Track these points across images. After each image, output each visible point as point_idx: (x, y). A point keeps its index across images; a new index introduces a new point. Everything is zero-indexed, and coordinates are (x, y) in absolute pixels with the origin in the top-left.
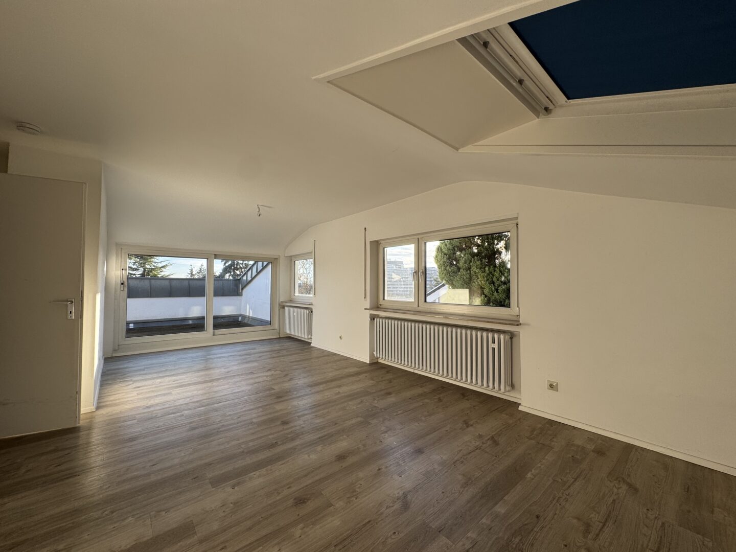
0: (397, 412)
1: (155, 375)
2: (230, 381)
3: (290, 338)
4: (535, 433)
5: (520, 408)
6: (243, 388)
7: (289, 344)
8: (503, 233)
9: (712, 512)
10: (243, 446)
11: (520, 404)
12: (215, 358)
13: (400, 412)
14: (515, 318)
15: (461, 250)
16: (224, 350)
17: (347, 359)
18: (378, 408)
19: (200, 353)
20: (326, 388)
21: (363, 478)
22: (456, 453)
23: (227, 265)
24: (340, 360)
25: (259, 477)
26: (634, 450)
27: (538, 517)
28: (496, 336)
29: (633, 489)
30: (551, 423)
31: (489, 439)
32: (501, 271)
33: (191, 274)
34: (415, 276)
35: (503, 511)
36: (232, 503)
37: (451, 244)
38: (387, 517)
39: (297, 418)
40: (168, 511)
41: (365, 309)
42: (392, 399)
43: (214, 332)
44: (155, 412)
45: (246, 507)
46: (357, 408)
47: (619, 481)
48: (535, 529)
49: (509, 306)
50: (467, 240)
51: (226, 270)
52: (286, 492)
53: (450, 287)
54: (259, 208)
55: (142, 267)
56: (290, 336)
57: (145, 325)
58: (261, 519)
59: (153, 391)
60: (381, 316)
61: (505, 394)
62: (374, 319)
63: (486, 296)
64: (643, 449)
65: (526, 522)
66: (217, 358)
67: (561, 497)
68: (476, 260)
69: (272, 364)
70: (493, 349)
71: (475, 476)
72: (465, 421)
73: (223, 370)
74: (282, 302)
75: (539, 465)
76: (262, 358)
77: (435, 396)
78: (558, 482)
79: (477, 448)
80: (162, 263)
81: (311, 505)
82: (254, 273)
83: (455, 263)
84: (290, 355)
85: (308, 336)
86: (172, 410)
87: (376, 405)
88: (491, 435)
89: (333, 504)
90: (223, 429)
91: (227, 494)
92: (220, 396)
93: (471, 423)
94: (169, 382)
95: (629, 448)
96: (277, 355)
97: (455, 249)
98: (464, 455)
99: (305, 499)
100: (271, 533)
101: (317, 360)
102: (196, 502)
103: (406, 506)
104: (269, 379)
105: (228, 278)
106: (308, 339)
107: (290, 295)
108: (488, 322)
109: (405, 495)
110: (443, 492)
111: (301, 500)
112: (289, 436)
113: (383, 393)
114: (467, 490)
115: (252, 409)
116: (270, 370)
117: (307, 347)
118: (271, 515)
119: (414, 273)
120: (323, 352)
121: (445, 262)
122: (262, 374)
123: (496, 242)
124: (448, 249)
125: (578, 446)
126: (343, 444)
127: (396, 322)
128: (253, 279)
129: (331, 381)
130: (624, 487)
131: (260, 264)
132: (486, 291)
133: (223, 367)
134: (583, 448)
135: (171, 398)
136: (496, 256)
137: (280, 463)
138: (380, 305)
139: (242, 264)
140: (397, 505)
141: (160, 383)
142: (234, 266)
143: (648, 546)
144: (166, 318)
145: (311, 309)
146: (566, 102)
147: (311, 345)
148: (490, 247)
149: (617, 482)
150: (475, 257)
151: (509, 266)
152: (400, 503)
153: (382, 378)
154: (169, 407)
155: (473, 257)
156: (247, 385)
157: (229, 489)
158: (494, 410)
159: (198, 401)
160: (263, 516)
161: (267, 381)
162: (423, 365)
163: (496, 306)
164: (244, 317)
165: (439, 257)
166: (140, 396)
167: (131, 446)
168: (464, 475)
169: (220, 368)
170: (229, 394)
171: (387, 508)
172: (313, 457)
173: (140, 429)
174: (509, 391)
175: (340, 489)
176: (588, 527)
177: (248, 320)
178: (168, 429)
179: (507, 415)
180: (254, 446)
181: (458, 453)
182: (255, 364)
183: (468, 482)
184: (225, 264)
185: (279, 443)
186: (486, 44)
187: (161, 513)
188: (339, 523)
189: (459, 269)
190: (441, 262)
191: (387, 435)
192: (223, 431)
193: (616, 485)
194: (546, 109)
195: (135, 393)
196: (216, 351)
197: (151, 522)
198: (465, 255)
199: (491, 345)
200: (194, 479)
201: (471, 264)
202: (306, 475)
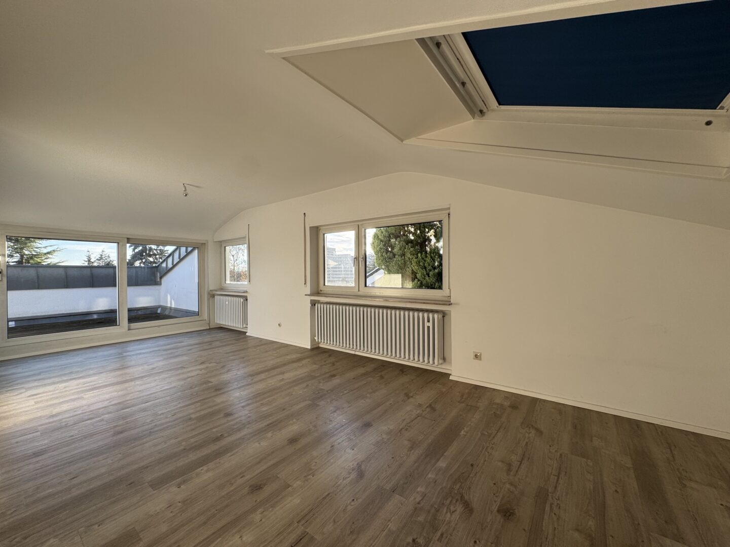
0: (343, 392)
1: (56, 380)
2: (157, 378)
3: (222, 329)
4: (464, 397)
5: (451, 378)
6: (174, 385)
7: (221, 335)
8: (433, 222)
9: (592, 441)
10: (184, 443)
11: (450, 374)
12: (133, 355)
13: (345, 392)
14: (446, 299)
15: (396, 237)
16: (145, 346)
17: (287, 346)
18: (324, 390)
19: (113, 351)
20: (268, 376)
21: (317, 456)
22: (401, 423)
23: (137, 250)
24: (280, 348)
25: (208, 471)
26: (538, 402)
27: (472, 465)
28: (431, 315)
29: (539, 432)
30: (476, 387)
31: (427, 407)
32: (431, 257)
33: (89, 261)
34: (356, 262)
35: (444, 466)
36: (179, 502)
37: (386, 231)
38: (345, 487)
39: (241, 408)
40: (101, 524)
41: (306, 295)
42: (336, 381)
43: (129, 327)
44: (64, 420)
45: (197, 503)
46: (303, 392)
47: (530, 428)
48: (471, 475)
49: (440, 288)
50: (402, 228)
51: (135, 257)
52: (240, 481)
53: (386, 273)
54: (185, 187)
55: (18, 253)
56: (222, 326)
57: (32, 323)
58: (216, 512)
59: (57, 398)
60: (321, 302)
61: (439, 366)
62: (315, 305)
63: (419, 280)
64: (544, 401)
65: (463, 471)
66: (137, 354)
67: (488, 447)
68: (410, 247)
69: (204, 356)
70: (429, 327)
71: (419, 440)
72: (405, 394)
73: (146, 367)
74: (211, 290)
75: (469, 423)
76: (193, 351)
77: (376, 374)
78: (484, 434)
79: (418, 416)
80: (47, 248)
81: (268, 490)
82: (176, 259)
83: (390, 249)
84: (225, 345)
85: (243, 325)
86: (87, 415)
87: (322, 388)
88: (428, 404)
89: (291, 484)
90: (156, 429)
91: (173, 493)
92: (148, 395)
93: (411, 395)
94: (78, 385)
95: (535, 401)
96: (210, 347)
97: (390, 237)
98: (408, 423)
99: (261, 485)
100: (228, 523)
101: (255, 349)
102: (136, 508)
103: (361, 474)
104: (203, 371)
105: (138, 265)
106: (243, 328)
107: (221, 284)
108: (424, 303)
109: (359, 465)
110: (393, 458)
111: (257, 487)
112: (235, 427)
113: (327, 375)
114: (413, 453)
115: (189, 405)
116: (203, 363)
117: (243, 336)
118: (227, 506)
119: (355, 258)
120: (261, 341)
121: (381, 248)
122: (195, 368)
123: (427, 230)
124: (385, 237)
125: (498, 404)
126: (294, 428)
127: (337, 307)
128: (174, 266)
129: (273, 368)
130: (533, 432)
131: (183, 249)
132: (419, 276)
133: (146, 363)
134: (502, 405)
135: (84, 402)
136: (427, 243)
137: (229, 454)
138: (321, 290)
139: (156, 250)
140: (353, 475)
141: (65, 388)
142: (146, 252)
143: (552, 473)
144: (61, 313)
145: (246, 297)
146: (497, 107)
147: (247, 334)
148: (422, 235)
149: (528, 428)
150: (409, 244)
151: (441, 252)
152: (355, 473)
153: (325, 361)
154: (82, 413)
155: (407, 244)
156: (179, 380)
157: (174, 489)
158: (430, 382)
159: (119, 403)
160: (217, 509)
161: (201, 374)
162: (364, 347)
163: (428, 288)
164: (164, 308)
165: (376, 244)
166: (40, 405)
167: (37, 462)
168: (409, 440)
169: (142, 365)
170: (157, 392)
171: (344, 480)
172: (264, 444)
173: (46, 442)
174: (442, 364)
175: (295, 470)
176: (509, 465)
177: (170, 312)
178: (85, 437)
179: (440, 384)
180: (196, 441)
181: (403, 422)
182: (185, 358)
183: (413, 446)
184: (134, 250)
185: (225, 435)
186: (438, 45)
187: (94, 527)
188: (299, 501)
189: (394, 255)
190: (378, 249)
191: (336, 414)
192: (157, 431)
193: (528, 431)
194: (481, 111)
195: (32, 402)
196: (132, 347)
197: (81, 538)
198: (399, 242)
199: (427, 324)
200: (129, 485)
201: (405, 250)
202: (259, 463)
